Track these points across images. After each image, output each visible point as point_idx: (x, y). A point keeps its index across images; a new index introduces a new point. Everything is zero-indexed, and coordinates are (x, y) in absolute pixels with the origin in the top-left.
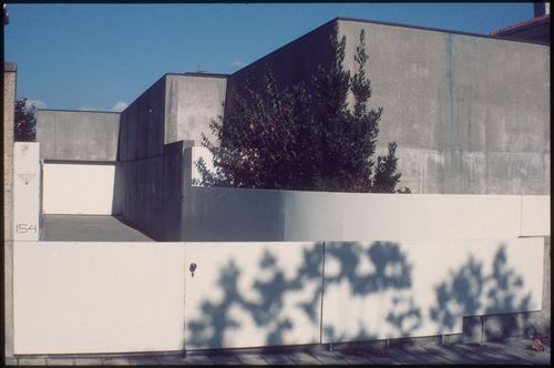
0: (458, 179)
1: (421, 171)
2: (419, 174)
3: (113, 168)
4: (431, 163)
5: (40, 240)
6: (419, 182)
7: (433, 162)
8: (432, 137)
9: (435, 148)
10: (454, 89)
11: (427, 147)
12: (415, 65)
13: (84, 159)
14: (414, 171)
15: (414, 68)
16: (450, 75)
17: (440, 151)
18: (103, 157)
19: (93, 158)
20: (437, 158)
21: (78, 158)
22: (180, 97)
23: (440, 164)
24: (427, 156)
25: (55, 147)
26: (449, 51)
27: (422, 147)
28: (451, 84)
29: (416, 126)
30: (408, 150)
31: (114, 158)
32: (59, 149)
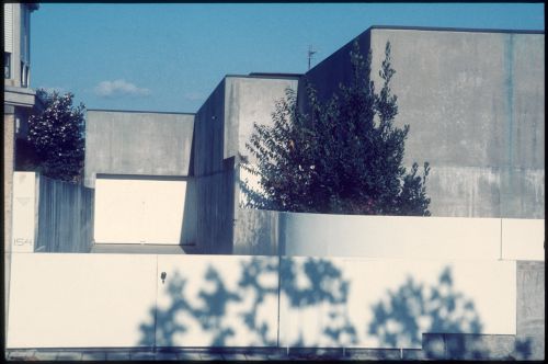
0: (519, 202)
1: (471, 193)
2: (468, 195)
3: (183, 184)
4: (483, 183)
5: (35, 251)
6: (468, 205)
7: (486, 183)
8: (485, 154)
9: (488, 166)
10: (514, 99)
11: (479, 165)
12: (464, 74)
13: (149, 173)
14: (461, 193)
15: (463, 77)
16: (509, 82)
17: (495, 170)
18: (173, 170)
19: (160, 172)
20: (491, 177)
21: (140, 172)
22: (242, 104)
23: (494, 184)
24: (477, 175)
25: (111, 158)
26: (510, 56)
27: (471, 166)
28: (510, 94)
29: (464, 142)
30: (454, 169)
31: (185, 172)
32: (115, 160)
